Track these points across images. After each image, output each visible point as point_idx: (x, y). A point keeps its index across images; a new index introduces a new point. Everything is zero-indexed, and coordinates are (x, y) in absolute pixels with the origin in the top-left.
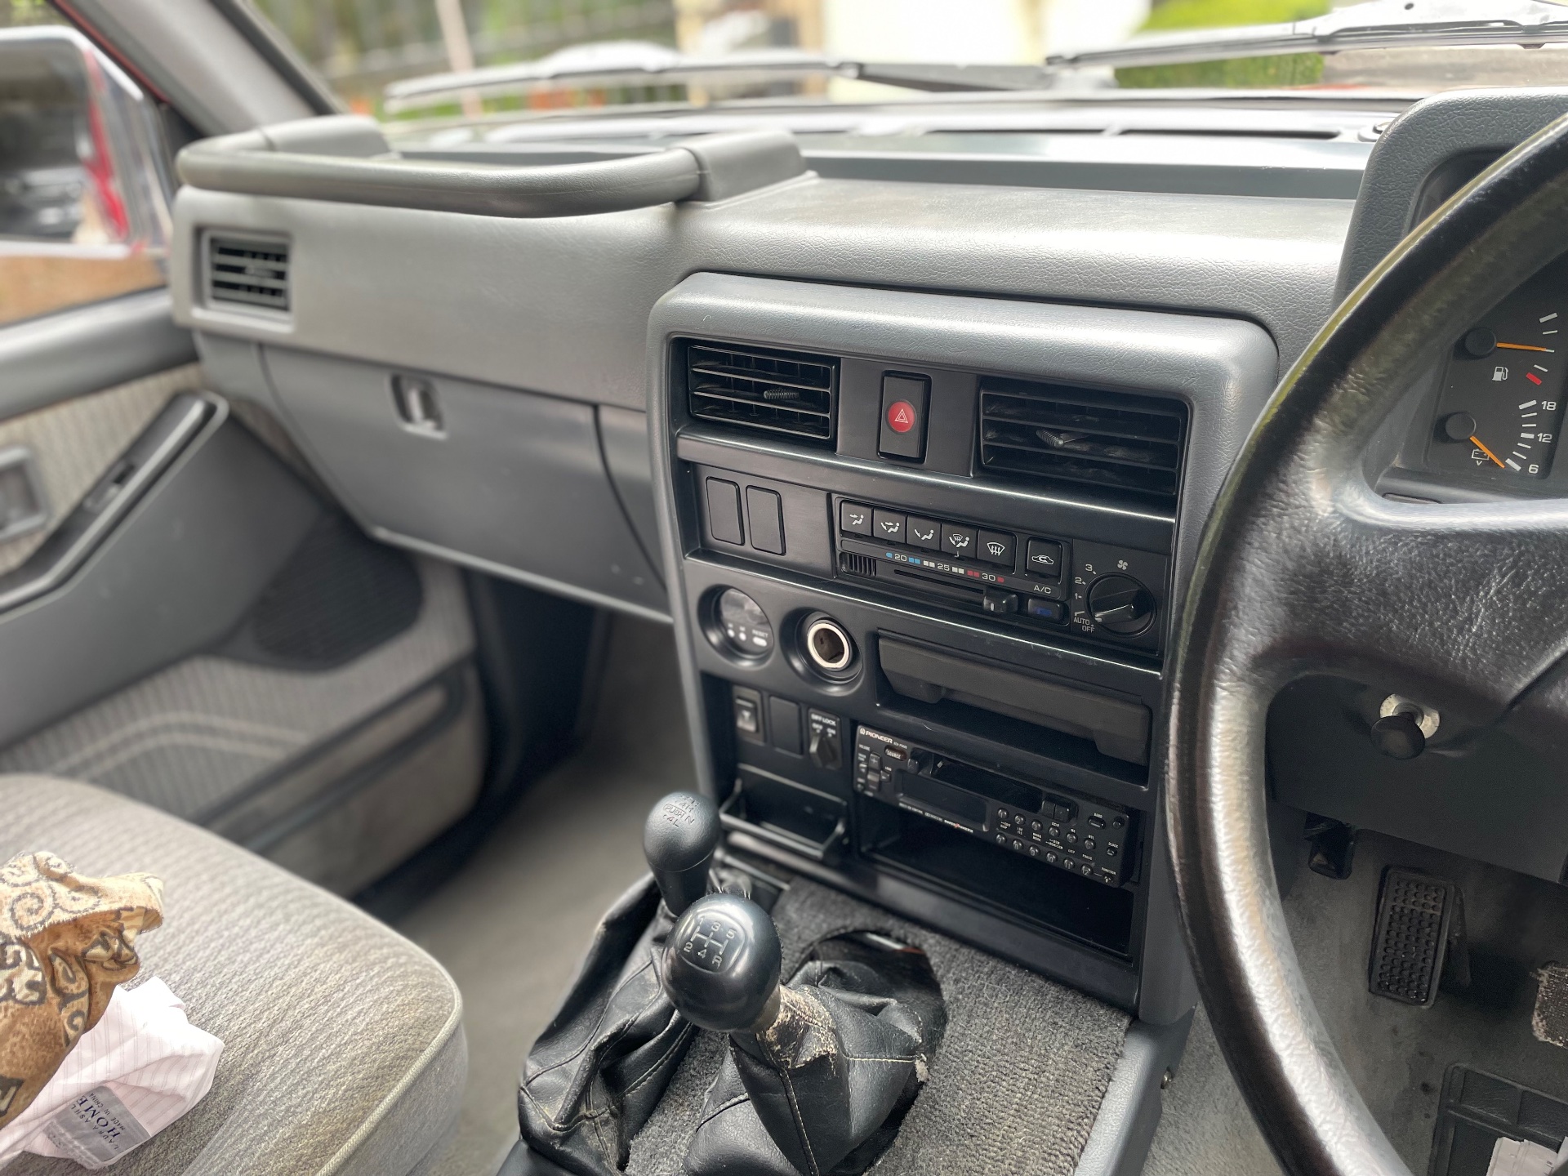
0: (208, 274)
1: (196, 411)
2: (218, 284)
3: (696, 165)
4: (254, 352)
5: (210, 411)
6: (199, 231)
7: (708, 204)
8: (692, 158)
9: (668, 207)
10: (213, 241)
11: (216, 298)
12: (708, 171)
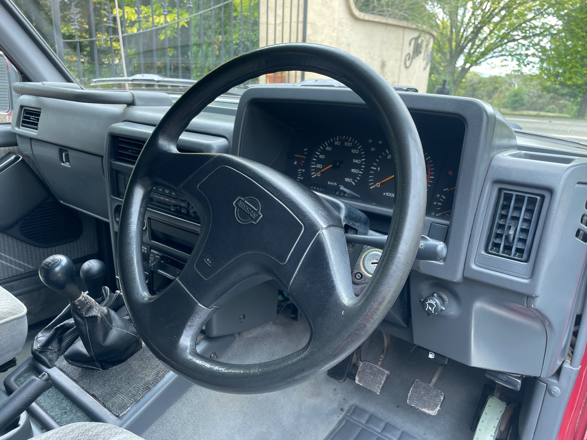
0: (22, 119)
1: (13, 157)
2: (23, 122)
3: (132, 96)
4: (29, 141)
5: (17, 158)
6: (22, 107)
7: (134, 106)
8: (131, 94)
9: (126, 105)
10: (25, 110)
11: (23, 126)
12: (136, 98)
